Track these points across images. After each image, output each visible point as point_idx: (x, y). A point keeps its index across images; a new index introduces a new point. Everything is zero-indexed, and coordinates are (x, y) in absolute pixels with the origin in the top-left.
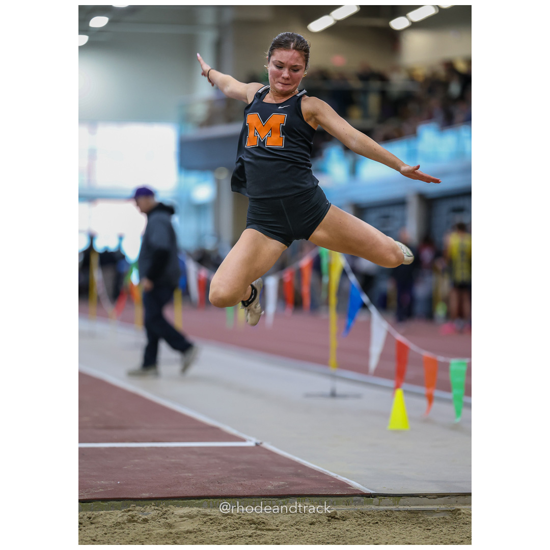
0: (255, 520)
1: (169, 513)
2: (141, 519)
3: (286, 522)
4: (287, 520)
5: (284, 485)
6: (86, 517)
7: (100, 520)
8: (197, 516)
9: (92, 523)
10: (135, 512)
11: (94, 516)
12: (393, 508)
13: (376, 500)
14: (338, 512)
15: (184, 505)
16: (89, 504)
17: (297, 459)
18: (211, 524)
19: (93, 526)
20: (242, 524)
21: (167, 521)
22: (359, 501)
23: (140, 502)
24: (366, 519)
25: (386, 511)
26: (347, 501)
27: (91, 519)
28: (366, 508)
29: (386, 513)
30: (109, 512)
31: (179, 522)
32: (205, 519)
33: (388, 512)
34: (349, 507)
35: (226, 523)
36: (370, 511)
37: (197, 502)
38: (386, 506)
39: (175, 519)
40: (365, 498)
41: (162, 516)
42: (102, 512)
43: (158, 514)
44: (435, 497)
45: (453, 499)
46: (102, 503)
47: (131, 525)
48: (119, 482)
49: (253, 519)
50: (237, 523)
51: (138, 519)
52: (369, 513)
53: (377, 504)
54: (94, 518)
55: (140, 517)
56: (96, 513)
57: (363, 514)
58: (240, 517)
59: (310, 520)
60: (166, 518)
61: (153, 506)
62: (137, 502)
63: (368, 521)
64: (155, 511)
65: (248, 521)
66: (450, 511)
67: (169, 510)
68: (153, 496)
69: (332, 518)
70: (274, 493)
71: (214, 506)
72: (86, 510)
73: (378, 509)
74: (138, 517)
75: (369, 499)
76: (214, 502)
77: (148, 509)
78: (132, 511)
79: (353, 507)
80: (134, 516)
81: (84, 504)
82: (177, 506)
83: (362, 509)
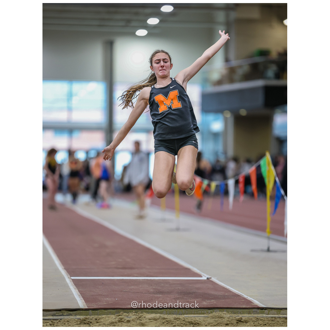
0: (193, 322)
1: (142, 317)
2: (126, 320)
3: (212, 323)
4: (212, 322)
5: (214, 302)
6: (94, 319)
7: (102, 320)
8: (159, 319)
9: (97, 322)
10: (123, 316)
11: (98, 318)
12: (276, 316)
13: (266, 311)
14: (243, 318)
15: (152, 313)
16: (97, 311)
17: (228, 287)
18: (167, 323)
19: (98, 324)
20: (185, 324)
21: (141, 321)
22: (256, 312)
24: (259, 322)
25: (272, 318)
26: (249, 312)
27: (97, 320)
28: (260, 315)
29: (272, 319)
30: (108, 316)
31: (148, 322)
32: (163, 321)
33: (273, 319)
34: (250, 315)
35: (176, 323)
36: (262, 318)
37: (160, 311)
38: (272, 315)
39: (146, 321)
40: (260, 310)
41: (138, 318)
42: (104, 316)
43: (136, 317)
46: (104, 311)
47: (120, 324)
48: (117, 299)
49: (192, 321)
50: (182, 323)
51: (124, 320)
52: (261, 319)
53: (267, 313)
54: (99, 319)
55: (126, 319)
56: (100, 317)
57: (258, 319)
58: (184, 320)
59: (226, 322)
60: (141, 320)
61: (134, 313)
62: (125, 311)
63: (261, 324)
64: (135, 316)
65: (189, 322)
67: (143, 315)
69: (239, 321)
70: (205, 306)
71: (170, 314)
72: (95, 315)
73: (267, 317)
74: (124, 319)
75: (262, 310)
76: (170, 311)
77: (131, 314)
78: (121, 315)
79: (252, 315)
80: (122, 319)
81: (94, 311)
82: (148, 313)
83: (258, 316)
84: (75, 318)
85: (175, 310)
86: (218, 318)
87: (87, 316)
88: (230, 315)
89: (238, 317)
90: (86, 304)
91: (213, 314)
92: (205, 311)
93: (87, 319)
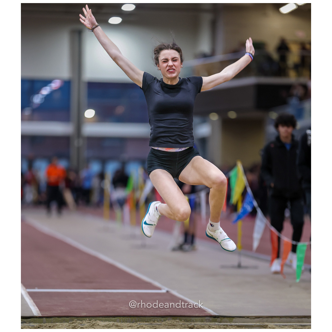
1: (96, 324)
2: (80, 328)
6: (48, 326)
7: (56, 327)
8: (112, 326)
10: (77, 324)
12: (229, 324)
13: (219, 319)
14: (195, 326)
15: (105, 321)
16: (51, 319)
17: (186, 299)
22: (209, 320)
23: (80, 318)
25: (224, 326)
26: (202, 320)
28: (212, 323)
29: (224, 327)
30: (61, 323)
33: (225, 326)
34: (202, 323)
36: (214, 325)
37: (114, 319)
38: (224, 322)
40: (212, 318)
41: (92, 326)
42: (58, 324)
43: (90, 325)
44: (254, 318)
45: (265, 319)
46: (58, 319)
53: (220, 321)
54: (52, 327)
56: (53, 324)
57: (210, 327)
60: (95, 328)
61: (88, 320)
62: (78, 318)
64: (88, 324)
66: (262, 326)
68: (88, 315)
70: (159, 315)
71: (123, 322)
72: (48, 323)
73: (219, 324)
74: (78, 326)
75: (214, 319)
76: (124, 319)
77: (84, 322)
78: (75, 323)
79: (205, 323)
80: (76, 326)
81: (48, 319)
82: (101, 321)
83: (210, 324)
84: (29, 326)
85: (129, 318)
86: (170, 326)
87: (41, 323)
88: (183, 323)
89: (191, 325)
90: (40, 313)
91: (166, 322)
92: (158, 319)
93: (41, 326)
